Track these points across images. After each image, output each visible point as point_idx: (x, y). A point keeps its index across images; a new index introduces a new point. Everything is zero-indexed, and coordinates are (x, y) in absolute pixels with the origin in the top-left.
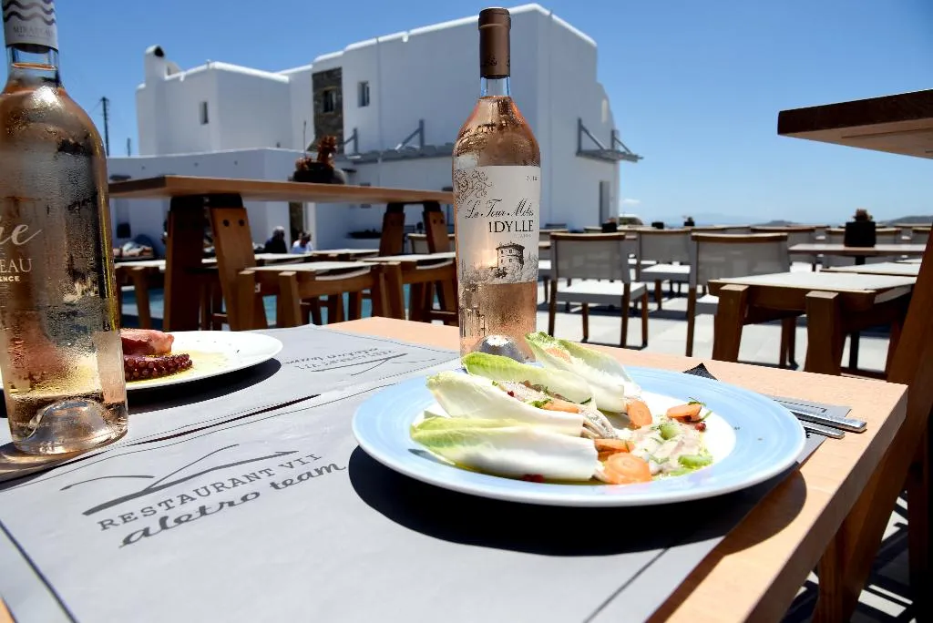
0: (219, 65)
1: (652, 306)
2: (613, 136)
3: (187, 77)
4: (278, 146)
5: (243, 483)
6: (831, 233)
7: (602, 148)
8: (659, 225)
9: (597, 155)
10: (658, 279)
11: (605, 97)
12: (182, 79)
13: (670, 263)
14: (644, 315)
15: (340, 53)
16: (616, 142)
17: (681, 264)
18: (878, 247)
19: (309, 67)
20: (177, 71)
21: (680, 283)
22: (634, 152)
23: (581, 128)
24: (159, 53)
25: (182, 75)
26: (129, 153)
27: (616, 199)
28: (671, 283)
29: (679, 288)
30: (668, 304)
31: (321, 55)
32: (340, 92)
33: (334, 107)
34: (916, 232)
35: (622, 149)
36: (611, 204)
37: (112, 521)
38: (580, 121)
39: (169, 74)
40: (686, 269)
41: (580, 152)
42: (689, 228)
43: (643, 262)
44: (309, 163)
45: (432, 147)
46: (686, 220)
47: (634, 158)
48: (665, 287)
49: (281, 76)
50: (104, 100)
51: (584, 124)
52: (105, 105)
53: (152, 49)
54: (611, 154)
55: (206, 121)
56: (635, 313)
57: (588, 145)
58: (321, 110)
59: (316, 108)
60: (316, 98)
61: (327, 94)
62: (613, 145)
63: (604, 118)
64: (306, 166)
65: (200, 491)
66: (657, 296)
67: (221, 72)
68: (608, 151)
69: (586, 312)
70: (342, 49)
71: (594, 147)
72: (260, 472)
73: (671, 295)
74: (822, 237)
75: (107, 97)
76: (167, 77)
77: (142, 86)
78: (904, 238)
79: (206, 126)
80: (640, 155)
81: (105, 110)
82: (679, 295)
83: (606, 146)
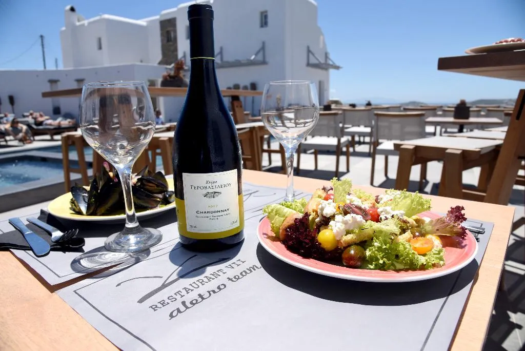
0: (106, 16)
1: (351, 150)
2: (326, 56)
3: (89, 23)
4: (141, 61)
5: (213, 279)
6: (444, 111)
7: (320, 62)
8: (353, 106)
9: (317, 66)
10: (353, 135)
11: (322, 34)
12: (86, 25)
13: (359, 126)
14: (347, 154)
15: (175, 9)
16: (328, 60)
17: (365, 126)
18: (472, 120)
19: (158, 17)
20: (84, 20)
21: (364, 137)
22: (337, 64)
23: (309, 51)
24: (72, 9)
25: (86, 22)
26: (57, 66)
27: (327, 90)
28: (359, 136)
29: (364, 139)
30: (359, 148)
31: (164, 10)
32: (175, 31)
33: (172, 39)
34: (489, 111)
35: (331, 63)
36: (325, 93)
37: (156, 306)
38: (308, 47)
39: (79, 21)
40: (368, 130)
41: (308, 65)
42: (369, 108)
43: (346, 126)
44: (169, 76)
45: (228, 62)
46: (367, 102)
47: (337, 68)
48: (357, 139)
49: (142, 22)
50: (42, 37)
51: (311, 49)
52: (42, 40)
53: (68, 7)
54: (325, 66)
55: (100, 48)
56: (343, 153)
57: (313, 61)
58: (165, 41)
59: (162, 41)
60: (162, 35)
61: (168, 33)
62: (326, 60)
63: (321, 45)
64: (168, 78)
65: (193, 285)
66: (352, 143)
67: (108, 20)
68: (323, 64)
69: (316, 153)
70: (176, 7)
71: (315, 62)
72: (218, 271)
73: (360, 143)
74: (440, 113)
75: (43, 35)
76: (78, 24)
77: (64, 28)
78: (483, 113)
79: (100, 51)
80: (341, 66)
81: (42, 42)
82: (364, 143)
83: (323, 61)
